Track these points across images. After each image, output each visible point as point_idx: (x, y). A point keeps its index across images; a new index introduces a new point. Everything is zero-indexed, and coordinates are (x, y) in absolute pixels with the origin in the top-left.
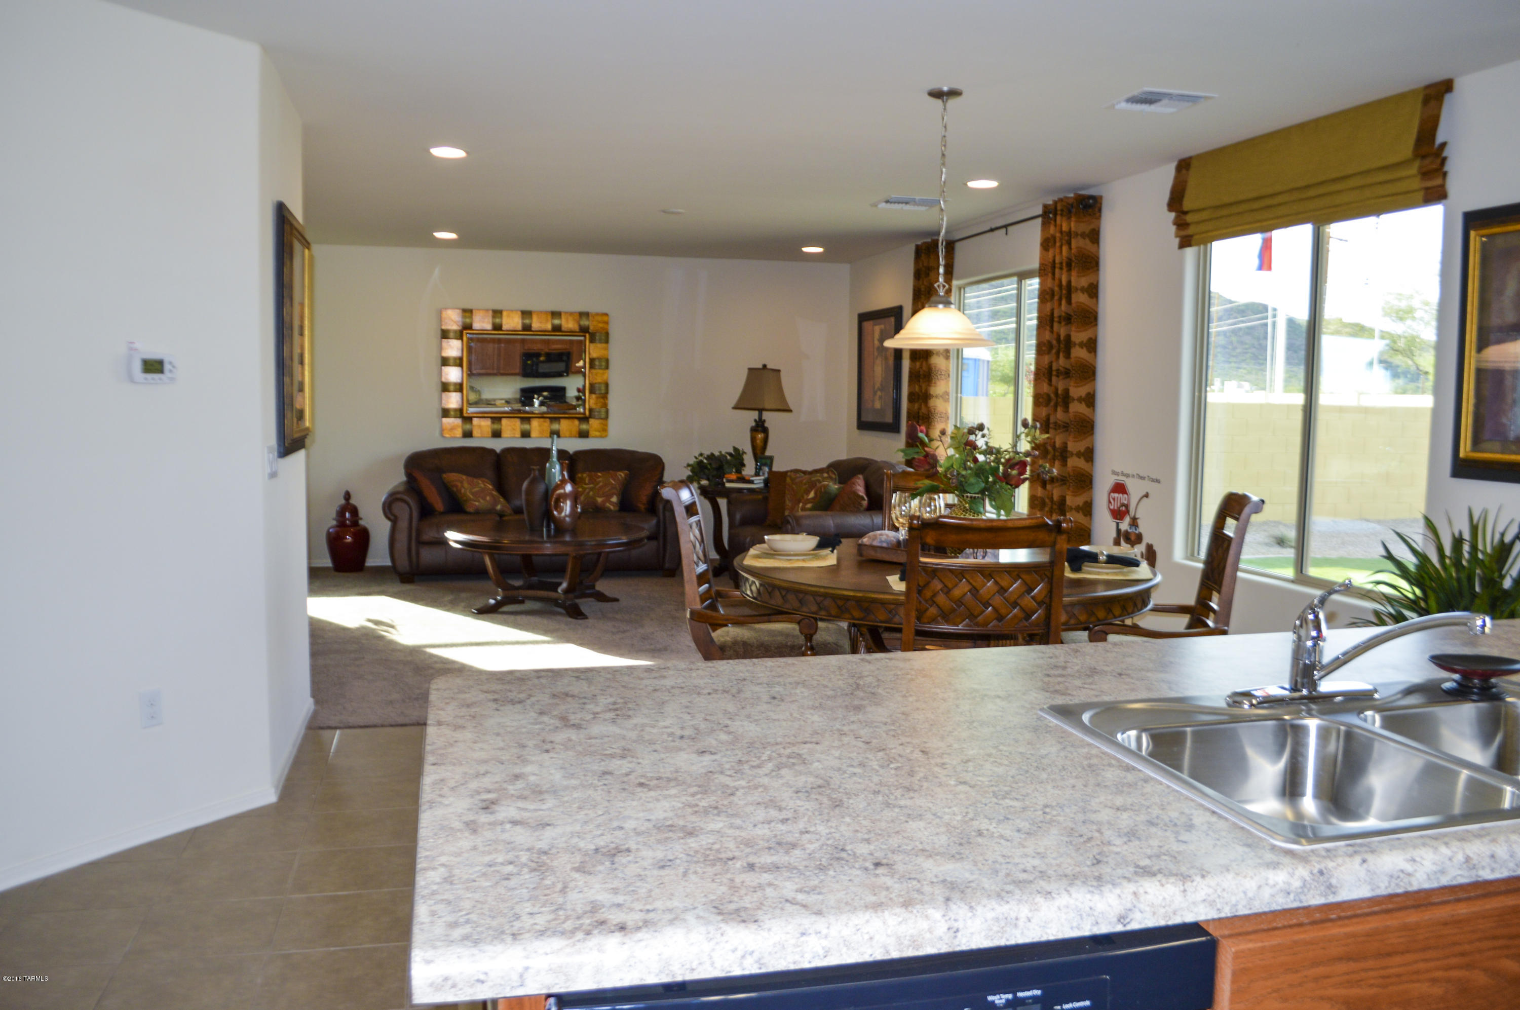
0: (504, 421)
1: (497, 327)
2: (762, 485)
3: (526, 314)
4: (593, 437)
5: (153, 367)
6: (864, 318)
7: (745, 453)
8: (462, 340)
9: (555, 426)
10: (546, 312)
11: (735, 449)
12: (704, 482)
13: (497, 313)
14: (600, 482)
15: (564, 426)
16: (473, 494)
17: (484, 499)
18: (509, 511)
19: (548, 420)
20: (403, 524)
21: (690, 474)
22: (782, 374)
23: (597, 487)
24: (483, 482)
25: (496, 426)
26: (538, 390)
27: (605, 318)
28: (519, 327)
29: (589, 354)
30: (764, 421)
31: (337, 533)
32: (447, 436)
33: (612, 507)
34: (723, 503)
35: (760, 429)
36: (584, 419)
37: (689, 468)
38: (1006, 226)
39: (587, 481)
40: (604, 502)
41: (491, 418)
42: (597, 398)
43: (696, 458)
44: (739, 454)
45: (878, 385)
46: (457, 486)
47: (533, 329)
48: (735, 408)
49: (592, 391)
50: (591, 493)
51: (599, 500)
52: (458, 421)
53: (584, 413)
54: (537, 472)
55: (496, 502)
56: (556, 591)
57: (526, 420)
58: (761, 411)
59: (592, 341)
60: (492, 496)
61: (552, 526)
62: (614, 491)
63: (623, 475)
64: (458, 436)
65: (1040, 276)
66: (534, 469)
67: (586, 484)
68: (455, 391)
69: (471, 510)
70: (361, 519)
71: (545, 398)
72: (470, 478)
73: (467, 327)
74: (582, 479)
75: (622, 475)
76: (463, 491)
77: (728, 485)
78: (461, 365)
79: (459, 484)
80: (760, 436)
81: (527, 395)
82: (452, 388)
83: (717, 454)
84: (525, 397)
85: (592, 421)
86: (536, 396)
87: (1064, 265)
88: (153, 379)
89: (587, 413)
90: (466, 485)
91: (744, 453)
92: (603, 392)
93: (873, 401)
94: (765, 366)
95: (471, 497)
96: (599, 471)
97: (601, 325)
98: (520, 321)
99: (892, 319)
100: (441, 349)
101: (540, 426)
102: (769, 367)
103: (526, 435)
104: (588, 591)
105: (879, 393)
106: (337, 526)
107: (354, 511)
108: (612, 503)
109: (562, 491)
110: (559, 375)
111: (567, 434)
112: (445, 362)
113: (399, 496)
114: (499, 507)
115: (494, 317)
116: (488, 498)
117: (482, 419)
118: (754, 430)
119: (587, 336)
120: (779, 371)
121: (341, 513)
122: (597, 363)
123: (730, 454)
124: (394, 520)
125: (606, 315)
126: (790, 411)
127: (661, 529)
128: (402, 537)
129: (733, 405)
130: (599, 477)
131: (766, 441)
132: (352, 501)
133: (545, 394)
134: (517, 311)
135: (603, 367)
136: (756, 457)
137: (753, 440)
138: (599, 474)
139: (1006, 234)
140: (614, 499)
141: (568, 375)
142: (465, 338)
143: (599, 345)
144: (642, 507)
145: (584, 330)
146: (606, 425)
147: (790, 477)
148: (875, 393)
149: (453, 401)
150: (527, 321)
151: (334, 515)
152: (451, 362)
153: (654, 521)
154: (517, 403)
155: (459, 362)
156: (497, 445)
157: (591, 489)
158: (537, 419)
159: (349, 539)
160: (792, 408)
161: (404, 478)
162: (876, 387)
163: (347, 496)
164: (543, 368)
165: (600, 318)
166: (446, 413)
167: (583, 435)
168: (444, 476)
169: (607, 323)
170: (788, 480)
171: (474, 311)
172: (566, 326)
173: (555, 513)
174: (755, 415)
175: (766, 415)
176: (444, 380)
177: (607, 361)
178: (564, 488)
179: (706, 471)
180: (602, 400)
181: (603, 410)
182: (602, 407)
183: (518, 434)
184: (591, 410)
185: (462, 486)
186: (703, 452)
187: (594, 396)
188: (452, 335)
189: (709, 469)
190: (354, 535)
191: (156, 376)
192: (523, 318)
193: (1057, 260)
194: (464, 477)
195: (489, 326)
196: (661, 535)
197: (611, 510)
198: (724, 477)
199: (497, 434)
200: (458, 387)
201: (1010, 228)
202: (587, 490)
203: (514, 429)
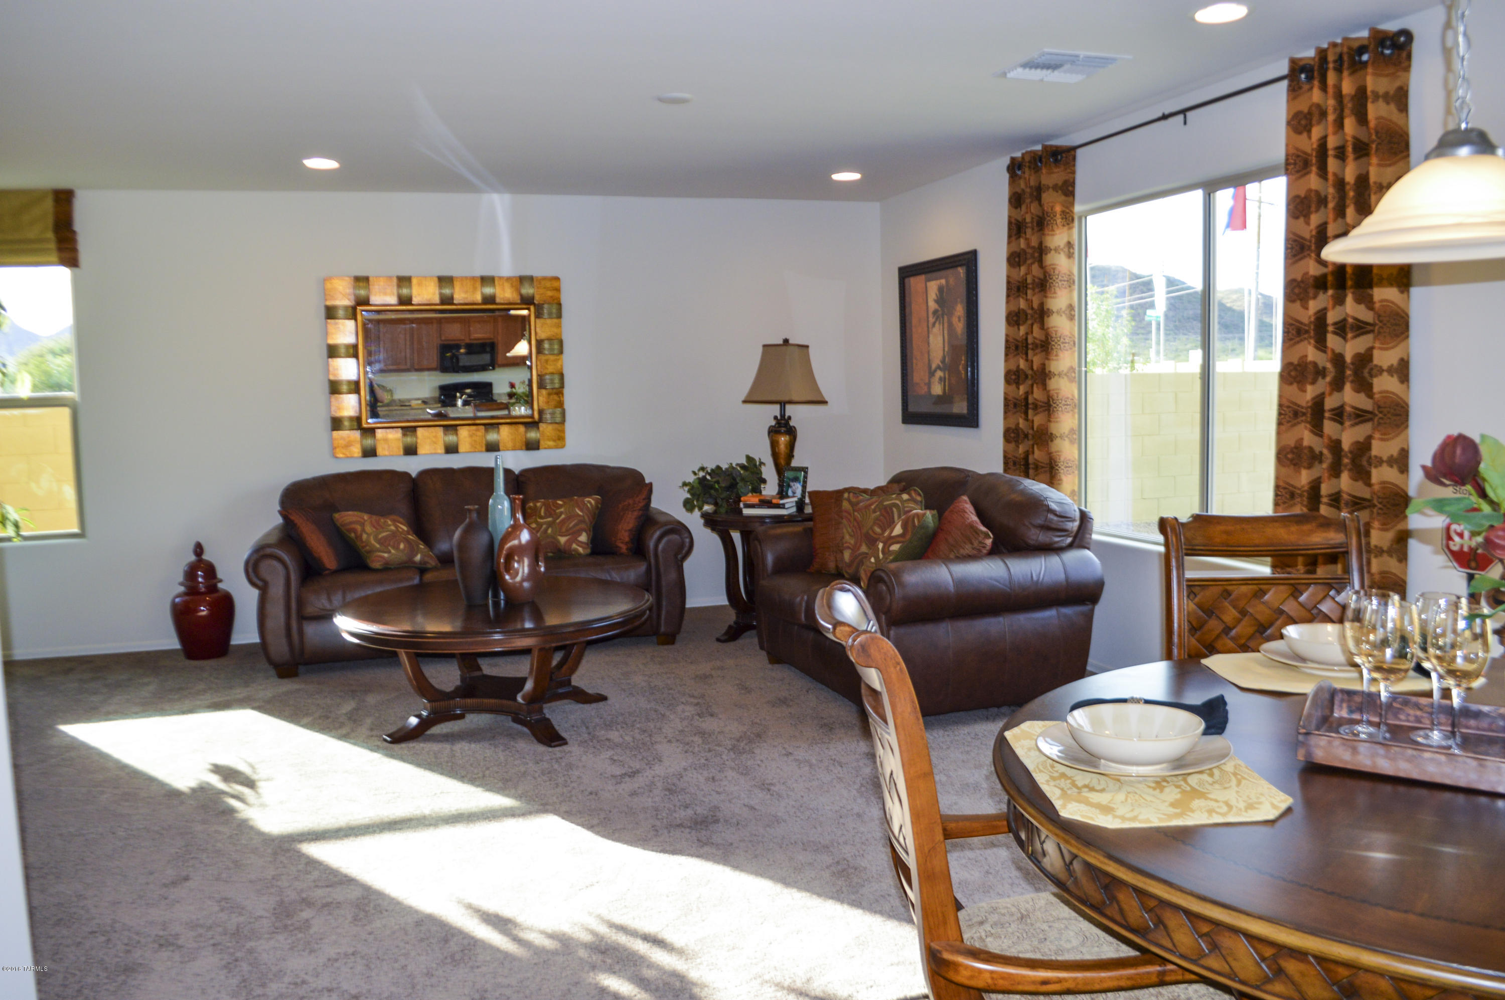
0: (420, 431)
1: (405, 301)
2: (794, 510)
3: (444, 281)
4: (545, 449)
6: (906, 273)
7: (764, 464)
8: (356, 320)
9: (492, 436)
10: (473, 278)
11: (749, 458)
12: (707, 508)
13: (404, 281)
14: (561, 513)
15: (505, 434)
16: (379, 541)
17: (397, 548)
18: (432, 562)
19: (483, 427)
20: (277, 590)
21: (689, 496)
22: (812, 351)
23: (558, 521)
24: (394, 521)
25: (409, 440)
26: (460, 387)
27: (556, 283)
28: (437, 300)
29: (536, 333)
30: (790, 418)
31: (186, 604)
32: (341, 456)
33: (581, 550)
34: (736, 536)
35: (783, 429)
36: (532, 424)
37: (686, 489)
38: (1184, 112)
39: (542, 514)
40: (569, 542)
41: (402, 428)
42: (549, 394)
43: (695, 473)
44: (755, 465)
45: (936, 362)
46: (355, 531)
47: (455, 302)
48: (745, 402)
49: (541, 386)
50: (550, 531)
51: (563, 540)
52: (356, 435)
53: (532, 416)
54: (474, 515)
55: (413, 551)
56: (515, 699)
57: (451, 429)
58: (783, 404)
59: (539, 315)
60: (407, 541)
61: (502, 596)
62: (583, 526)
63: (593, 502)
64: (356, 455)
65: (1287, 172)
66: (470, 510)
67: (541, 518)
68: (350, 392)
69: (377, 565)
70: (221, 581)
71: (469, 396)
72: (374, 517)
73: (363, 302)
74: (535, 510)
75: (591, 501)
76: (365, 536)
77: (747, 512)
78: (355, 356)
79: (359, 528)
80: (783, 440)
81: (447, 394)
82: (344, 388)
83: (724, 466)
84: (445, 395)
85: (542, 426)
86: (458, 394)
87: (1350, 149)
89: (536, 416)
90: (368, 528)
91: (761, 463)
92: (557, 386)
93: (929, 385)
94: (786, 341)
95: (378, 546)
96: (559, 499)
97: (550, 293)
98: (437, 292)
99: (961, 271)
100: (326, 334)
101: (471, 436)
102: (792, 341)
103: (451, 449)
104: (560, 691)
105: (939, 374)
106: (186, 594)
107: (210, 571)
108: (580, 544)
109: (516, 542)
110: (483, 368)
111: (510, 445)
112: (333, 352)
113: (268, 551)
114: (418, 558)
115: (399, 286)
116: (402, 546)
117: (388, 430)
118: (773, 432)
119: (532, 308)
120: (807, 347)
121: (190, 574)
122: (546, 345)
123: (743, 467)
124: (263, 588)
125: (557, 279)
126: (825, 402)
127: (654, 578)
128: (277, 612)
129: (743, 398)
130: (560, 506)
131: (791, 446)
132: (205, 557)
133: (468, 391)
134: (431, 277)
135: (556, 352)
136: (780, 471)
137: (774, 445)
138: (560, 502)
139: (1185, 123)
140: (583, 538)
141: (494, 369)
142: (359, 318)
143: (549, 321)
144: (624, 548)
145: (527, 302)
146: (563, 431)
147: (849, 500)
148: (932, 374)
149: (349, 405)
150: (447, 291)
151: (181, 578)
152: (342, 351)
153: (643, 568)
154: (436, 403)
155: (353, 352)
156: (413, 466)
157: (550, 525)
158: (467, 427)
159: (204, 611)
160: (827, 399)
161: (279, 520)
162: (934, 366)
163: (199, 549)
164: (465, 361)
165: (548, 284)
166: (336, 423)
167: (532, 446)
168: (336, 515)
169: (558, 290)
170: (846, 505)
171: (371, 279)
172: (502, 296)
173: (507, 577)
174: (775, 410)
175: (790, 410)
176: (332, 378)
177: (561, 343)
178: (519, 537)
179: (712, 492)
180: (556, 397)
181: (558, 410)
182: (556, 407)
183: (441, 449)
184: (541, 412)
185: (363, 530)
186: (705, 466)
187: (544, 392)
188: (341, 313)
189: (716, 490)
190: (212, 606)
192: (440, 287)
193: (1332, 142)
194: (366, 517)
195: (392, 300)
196: (654, 583)
197: (580, 554)
198: (740, 501)
199: (411, 451)
200: (353, 387)
201: (1189, 114)
202: (544, 526)
203: (435, 443)
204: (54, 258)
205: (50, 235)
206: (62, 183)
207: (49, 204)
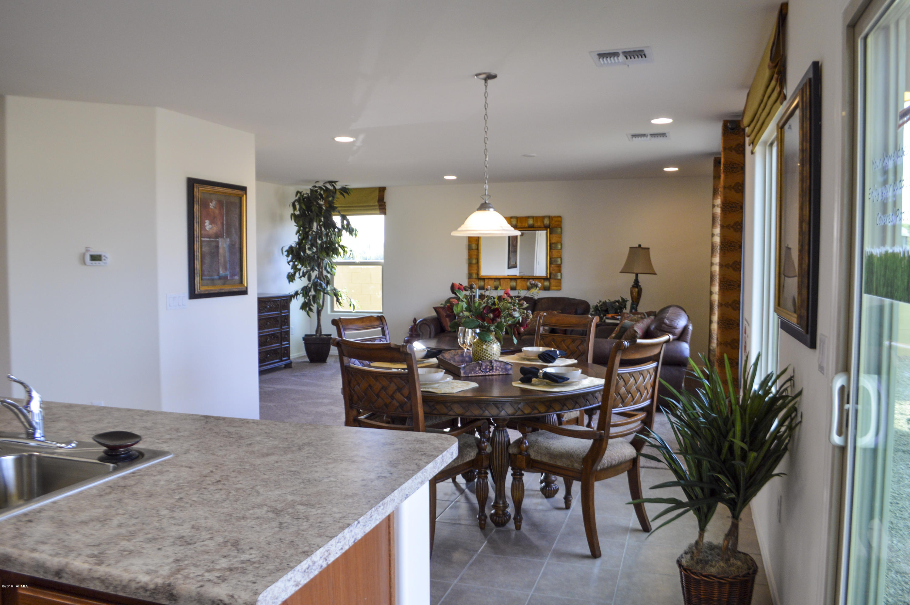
0: (502, 281)
4: (552, 290)
5: (96, 258)
10: (525, 217)
11: (622, 299)
19: (526, 280)
22: (651, 251)
25: (496, 283)
27: (560, 219)
29: (550, 240)
30: (639, 280)
35: (636, 286)
36: (546, 280)
41: (494, 279)
42: (554, 267)
43: (597, 303)
44: (623, 301)
49: (551, 263)
52: (477, 281)
53: (547, 277)
57: (514, 279)
58: (637, 274)
59: (551, 233)
68: (475, 263)
77: (607, 321)
80: (636, 291)
85: (551, 281)
88: (95, 263)
91: (626, 301)
92: (558, 263)
94: (640, 246)
97: (557, 223)
101: (521, 283)
102: (642, 246)
103: (513, 288)
106: (409, 337)
117: (490, 280)
118: (633, 287)
119: (548, 230)
120: (649, 249)
121: (411, 329)
122: (554, 246)
123: (619, 301)
125: (560, 217)
126: (655, 274)
129: (620, 271)
131: (640, 294)
135: (559, 248)
137: (632, 293)
143: (556, 235)
145: (546, 227)
146: (560, 283)
149: (474, 269)
150: (514, 223)
158: (520, 279)
160: (656, 273)
163: (415, 321)
165: (555, 219)
166: (470, 275)
167: (547, 289)
169: (560, 222)
172: (536, 224)
174: (633, 277)
175: (640, 277)
177: (561, 244)
180: (557, 268)
181: (558, 274)
182: (558, 272)
184: (550, 275)
187: (552, 266)
191: (97, 262)
198: (605, 316)
199: (496, 288)
200: (477, 261)
203: (507, 285)
204: (378, 212)
205: (377, 204)
206: (382, 185)
207: (377, 193)
